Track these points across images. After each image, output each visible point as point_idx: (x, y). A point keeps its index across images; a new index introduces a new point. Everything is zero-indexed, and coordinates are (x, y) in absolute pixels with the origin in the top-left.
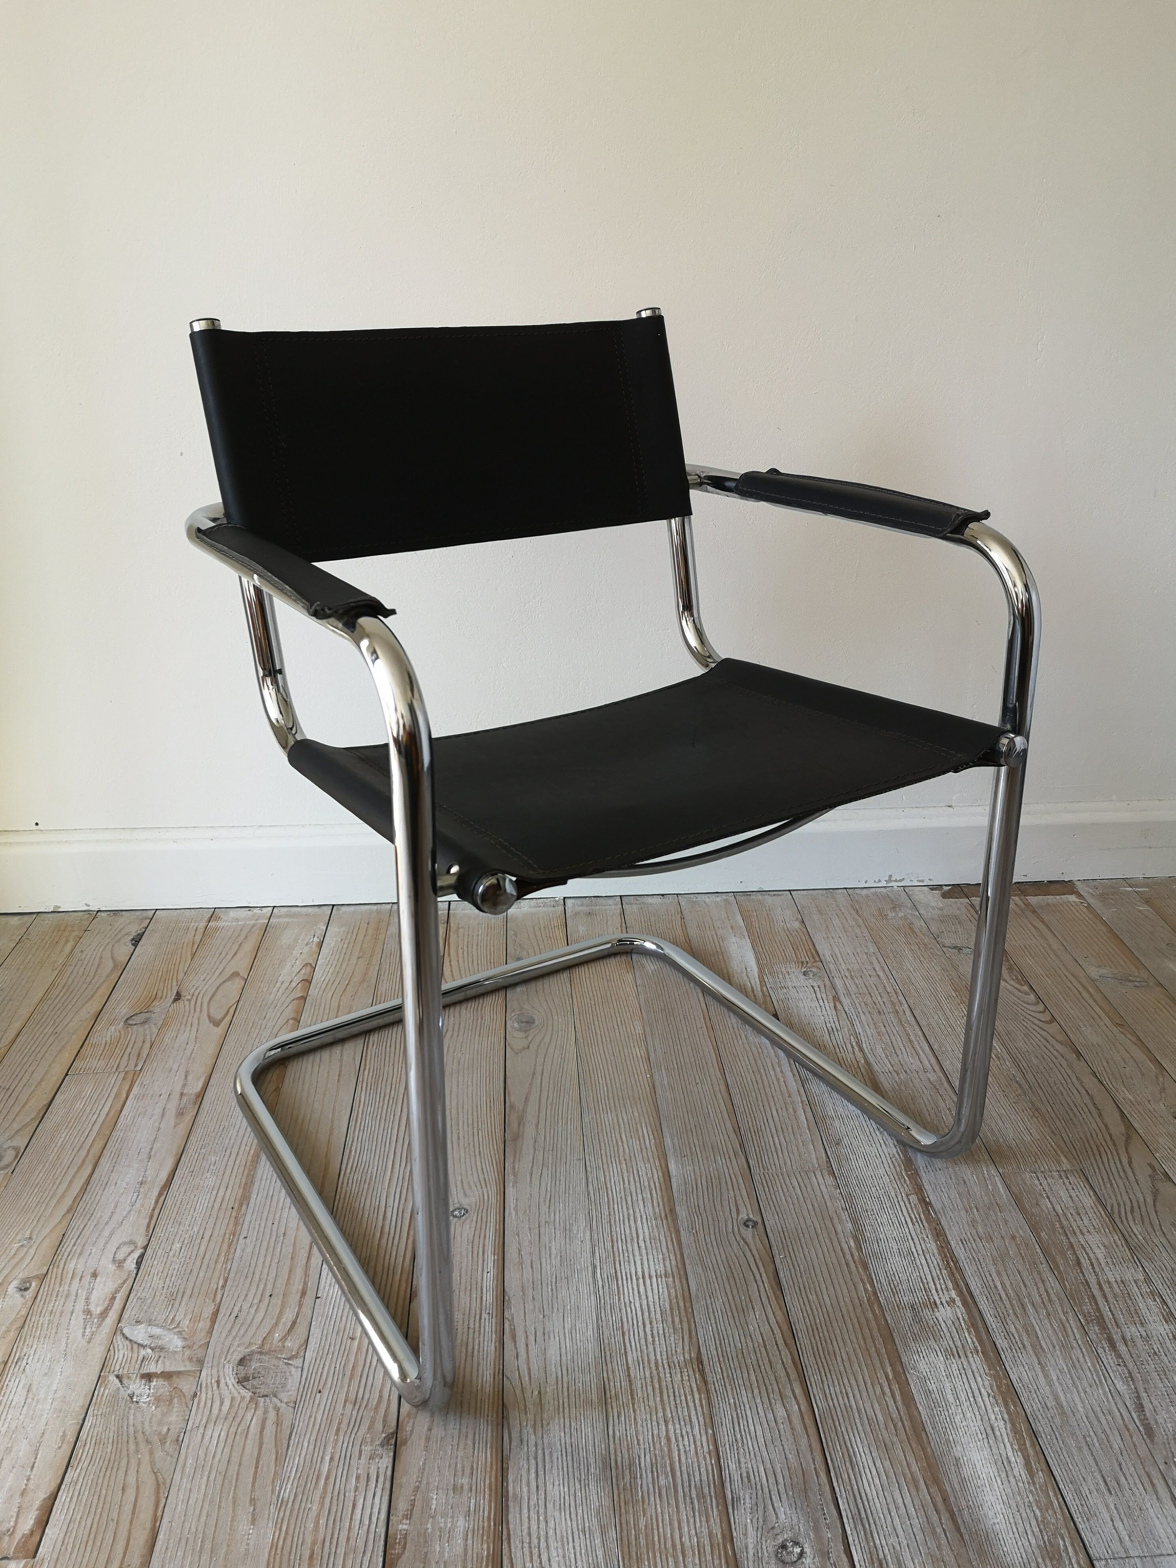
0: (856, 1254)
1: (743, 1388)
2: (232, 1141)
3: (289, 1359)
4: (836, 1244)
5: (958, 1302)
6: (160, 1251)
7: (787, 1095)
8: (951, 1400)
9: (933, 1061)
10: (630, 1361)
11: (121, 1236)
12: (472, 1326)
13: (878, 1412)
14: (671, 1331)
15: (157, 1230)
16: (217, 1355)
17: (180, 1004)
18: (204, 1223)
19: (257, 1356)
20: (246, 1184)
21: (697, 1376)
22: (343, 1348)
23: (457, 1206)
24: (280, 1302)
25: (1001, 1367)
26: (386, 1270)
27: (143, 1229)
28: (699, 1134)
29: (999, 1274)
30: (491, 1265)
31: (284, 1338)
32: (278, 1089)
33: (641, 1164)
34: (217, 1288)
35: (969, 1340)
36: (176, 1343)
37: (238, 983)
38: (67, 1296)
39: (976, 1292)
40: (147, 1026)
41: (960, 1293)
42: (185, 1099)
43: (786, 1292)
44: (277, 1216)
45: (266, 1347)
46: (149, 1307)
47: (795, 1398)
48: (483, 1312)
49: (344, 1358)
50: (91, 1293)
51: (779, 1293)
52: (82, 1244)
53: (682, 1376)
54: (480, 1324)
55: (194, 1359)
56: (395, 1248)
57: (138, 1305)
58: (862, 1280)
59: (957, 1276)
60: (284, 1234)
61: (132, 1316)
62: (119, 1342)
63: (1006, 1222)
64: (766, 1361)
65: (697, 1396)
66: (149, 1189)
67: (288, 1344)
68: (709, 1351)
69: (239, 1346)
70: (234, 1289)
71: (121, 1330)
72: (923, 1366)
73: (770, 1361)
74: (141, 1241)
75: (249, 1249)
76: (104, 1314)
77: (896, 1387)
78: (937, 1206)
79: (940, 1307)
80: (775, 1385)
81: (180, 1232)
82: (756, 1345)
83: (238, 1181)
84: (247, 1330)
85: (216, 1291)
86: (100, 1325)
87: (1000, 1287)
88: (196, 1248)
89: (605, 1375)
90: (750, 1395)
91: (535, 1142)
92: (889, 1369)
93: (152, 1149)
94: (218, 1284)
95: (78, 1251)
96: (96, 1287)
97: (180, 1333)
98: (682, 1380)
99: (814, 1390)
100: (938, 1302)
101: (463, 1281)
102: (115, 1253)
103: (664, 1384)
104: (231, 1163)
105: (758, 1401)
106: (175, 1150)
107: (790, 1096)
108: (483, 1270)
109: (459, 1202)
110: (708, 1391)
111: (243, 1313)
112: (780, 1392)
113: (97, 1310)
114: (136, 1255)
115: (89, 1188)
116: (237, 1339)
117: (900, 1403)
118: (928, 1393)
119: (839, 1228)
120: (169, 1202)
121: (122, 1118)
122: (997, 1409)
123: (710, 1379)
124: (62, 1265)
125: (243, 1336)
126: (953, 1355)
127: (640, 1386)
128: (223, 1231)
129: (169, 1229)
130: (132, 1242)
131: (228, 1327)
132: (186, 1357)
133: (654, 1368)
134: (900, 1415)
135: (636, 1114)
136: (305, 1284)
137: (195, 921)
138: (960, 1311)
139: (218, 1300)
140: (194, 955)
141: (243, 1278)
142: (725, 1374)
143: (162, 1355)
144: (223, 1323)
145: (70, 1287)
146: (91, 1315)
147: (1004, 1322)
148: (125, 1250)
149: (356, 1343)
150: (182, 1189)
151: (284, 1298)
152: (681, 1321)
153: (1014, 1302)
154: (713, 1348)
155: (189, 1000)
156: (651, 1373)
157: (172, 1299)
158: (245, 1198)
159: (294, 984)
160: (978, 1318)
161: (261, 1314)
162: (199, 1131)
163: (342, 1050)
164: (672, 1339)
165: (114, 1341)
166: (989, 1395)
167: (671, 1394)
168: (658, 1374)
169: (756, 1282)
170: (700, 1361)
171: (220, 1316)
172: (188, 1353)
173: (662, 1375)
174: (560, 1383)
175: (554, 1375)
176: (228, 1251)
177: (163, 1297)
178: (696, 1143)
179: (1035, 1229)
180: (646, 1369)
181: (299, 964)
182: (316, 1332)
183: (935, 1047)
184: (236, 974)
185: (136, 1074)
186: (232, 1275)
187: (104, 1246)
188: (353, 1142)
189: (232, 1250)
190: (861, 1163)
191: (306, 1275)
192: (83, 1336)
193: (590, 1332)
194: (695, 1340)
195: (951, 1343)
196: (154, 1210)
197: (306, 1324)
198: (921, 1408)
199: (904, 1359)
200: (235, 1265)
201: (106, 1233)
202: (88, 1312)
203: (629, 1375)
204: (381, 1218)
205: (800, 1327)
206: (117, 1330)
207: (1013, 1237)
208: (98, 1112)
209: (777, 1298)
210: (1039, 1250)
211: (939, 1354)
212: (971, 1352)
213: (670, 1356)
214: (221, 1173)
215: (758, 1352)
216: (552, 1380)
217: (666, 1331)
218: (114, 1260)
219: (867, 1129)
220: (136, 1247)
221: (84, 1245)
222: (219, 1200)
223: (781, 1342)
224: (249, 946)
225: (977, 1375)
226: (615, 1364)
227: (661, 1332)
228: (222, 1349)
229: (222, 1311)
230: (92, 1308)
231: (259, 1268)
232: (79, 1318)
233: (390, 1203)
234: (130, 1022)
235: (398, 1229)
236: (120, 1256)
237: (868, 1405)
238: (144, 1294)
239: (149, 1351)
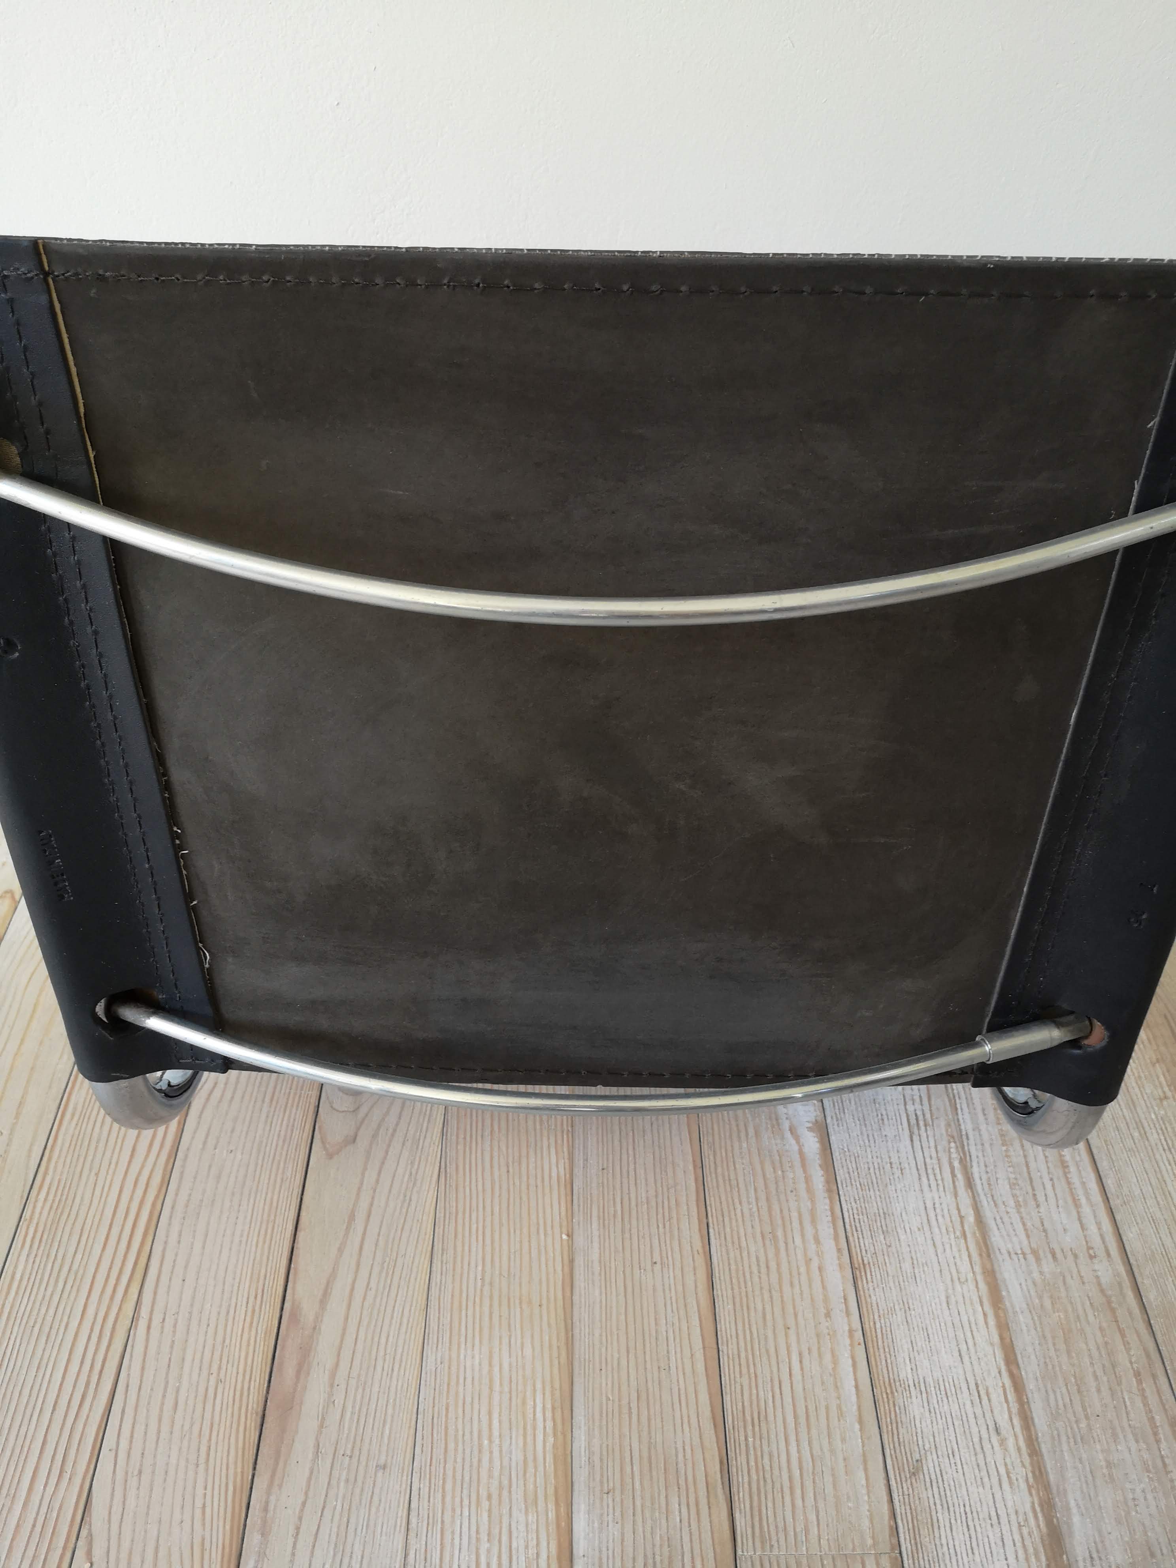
7: (823, 1311)
9: (1107, 1226)
28: (644, 1419)
33: (519, 1515)
91: (321, 1426)
107: (828, 1315)
135: (528, 1351)
178: (635, 1446)
183: (1110, 1183)
190: (960, 1536)
219: (975, 1430)
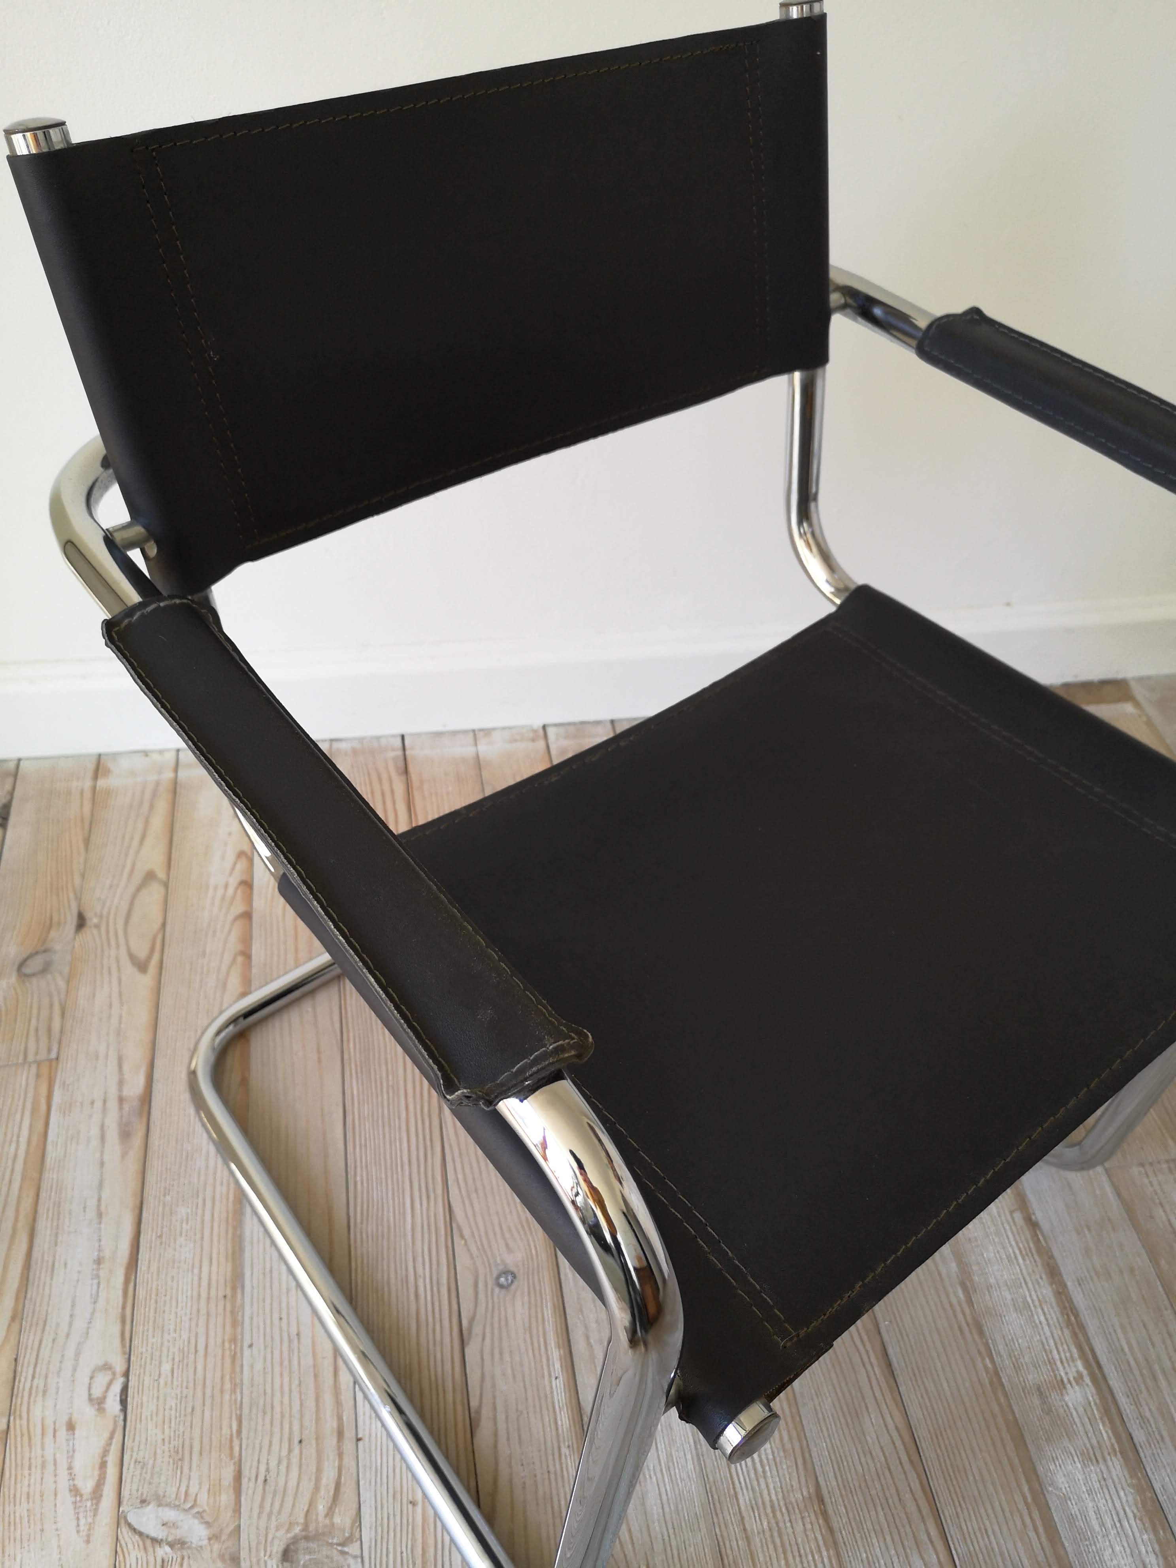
0: (967, 1311)
1: (873, 1535)
2: (202, 1178)
3: (342, 1544)
4: (943, 1297)
5: (1087, 1380)
6: (147, 1378)
8: (1097, 1527)
10: (743, 1507)
11: (90, 1359)
12: (552, 1469)
13: (1022, 1554)
14: (782, 1454)
15: (135, 1342)
16: (253, 1545)
17: (88, 934)
18: (193, 1324)
19: (303, 1544)
20: (234, 1253)
21: (821, 1521)
22: (405, 1521)
23: (501, 1268)
24: (314, 1451)
25: (1142, 1473)
26: (434, 1386)
27: (117, 1341)
29: (1123, 1328)
30: (557, 1365)
31: (330, 1513)
32: (244, 1082)
34: (231, 1436)
35: (1105, 1435)
36: (197, 1532)
37: (155, 893)
38: (43, 1466)
39: (1103, 1360)
40: (49, 977)
41: (1087, 1365)
42: (126, 1107)
43: (900, 1380)
44: (284, 1305)
45: (312, 1528)
46: (152, 1474)
47: (931, 1542)
48: (562, 1445)
49: (410, 1536)
50: (72, 1457)
51: (891, 1381)
52: (44, 1373)
53: (804, 1525)
54: (561, 1464)
55: (227, 1557)
56: (438, 1348)
57: (138, 1472)
58: (979, 1352)
59: (1080, 1336)
60: (298, 1335)
61: (134, 1492)
62: (126, 1537)
63: (1121, 1246)
64: (893, 1491)
65: (825, 1554)
66: (110, 1271)
67: (337, 1520)
68: (829, 1482)
69: (277, 1529)
70: (252, 1434)
71: (125, 1518)
72: (1061, 1480)
73: (897, 1490)
74: (119, 1366)
75: (259, 1366)
76: (97, 1494)
77: (1036, 1515)
78: (1045, 1226)
79: (1068, 1386)
80: (908, 1527)
81: (166, 1343)
82: (878, 1466)
83: (222, 1249)
84: (283, 1501)
85: (231, 1441)
86: (95, 1512)
87: (1126, 1350)
88: (191, 1370)
89: (717, 1530)
90: (882, 1544)
92: (1026, 1488)
93: (99, 1200)
94: (231, 1427)
95: (41, 1387)
96: (77, 1447)
97: (200, 1515)
98: (805, 1530)
99: (952, 1531)
100: (1065, 1380)
101: (529, 1394)
102: (90, 1388)
103: (785, 1538)
104: (208, 1217)
105: (893, 1552)
106: (130, 1201)
108: (550, 1376)
109: (502, 1261)
110: (835, 1543)
111: (273, 1474)
112: (914, 1534)
113: (87, 1486)
114: (117, 1387)
115: (31, 1274)
116: (274, 1518)
117: (1043, 1539)
118: (1071, 1519)
119: (944, 1271)
120: (141, 1293)
121: (49, 1148)
122: (1145, 1537)
123: (835, 1525)
124: (24, 1415)
125: (279, 1512)
126: (1090, 1459)
127: (759, 1545)
128: (219, 1340)
129: (151, 1340)
130: (107, 1367)
131: (258, 1498)
132: (215, 1554)
133: (771, 1515)
134: (1046, 1558)
136: (340, 1418)
137: (78, 779)
138: (1090, 1391)
139: (237, 1454)
140: (87, 841)
141: (260, 1414)
142: (851, 1515)
143: (185, 1553)
144: (250, 1491)
145: (43, 1449)
146: (81, 1496)
147: (1137, 1403)
148: (102, 1379)
149: (419, 1509)
150: (154, 1268)
151: (317, 1444)
152: (790, 1438)
153: (1144, 1371)
154: (831, 1475)
155: (97, 926)
156: (768, 1523)
157: (179, 1458)
158: (237, 1280)
159: (231, 891)
160: (1110, 1398)
161: (294, 1473)
162: (155, 1165)
163: (314, 1008)
164: (785, 1467)
165: (120, 1537)
166: (1135, 1517)
167: (797, 1554)
168: (777, 1523)
169: (864, 1365)
170: (821, 1501)
171: (244, 1481)
172: (216, 1547)
173: (781, 1525)
174: (668, 1548)
175: (660, 1536)
176: (233, 1371)
177: (166, 1459)
179: (1153, 1256)
180: (763, 1517)
181: (231, 856)
182: (367, 1496)
184: (150, 876)
185: (54, 1063)
186: (246, 1411)
187: (73, 1375)
188: (355, 1167)
189: (238, 1369)
191: (338, 1403)
192: (78, 1532)
193: (690, 1466)
194: (809, 1466)
195: (1086, 1441)
196: (124, 1307)
197: (353, 1485)
198: (1067, 1545)
199: (1040, 1470)
200: (246, 1392)
201: (70, 1353)
202: (75, 1491)
203: (745, 1529)
204: (412, 1297)
205: (922, 1433)
206: (120, 1519)
207: (1132, 1270)
208: (15, 1138)
209: (890, 1388)
210: (1161, 1289)
211: (1076, 1459)
212: (1109, 1454)
213: (786, 1495)
214: (198, 1236)
215: (882, 1477)
216: (658, 1547)
217: (776, 1454)
218: (90, 1399)
220: (114, 1374)
221: (46, 1377)
222: (204, 1283)
223: (904, 1458)
224: (158, 822)
225: (1119, 1487)
226: (726, 1513)
227: (771, 1457)
228: (258, 1535)
229: (246, 1472)
230: (79, 1483)
231: (278, 1394)
232: (65, 1500)
233: (420, 1271)
234: (27, 970)
235: (437, 1316)
236: (97, 1392)
237: (1010, 1546)
238: (141, 1453)
239: (167, 1549)
